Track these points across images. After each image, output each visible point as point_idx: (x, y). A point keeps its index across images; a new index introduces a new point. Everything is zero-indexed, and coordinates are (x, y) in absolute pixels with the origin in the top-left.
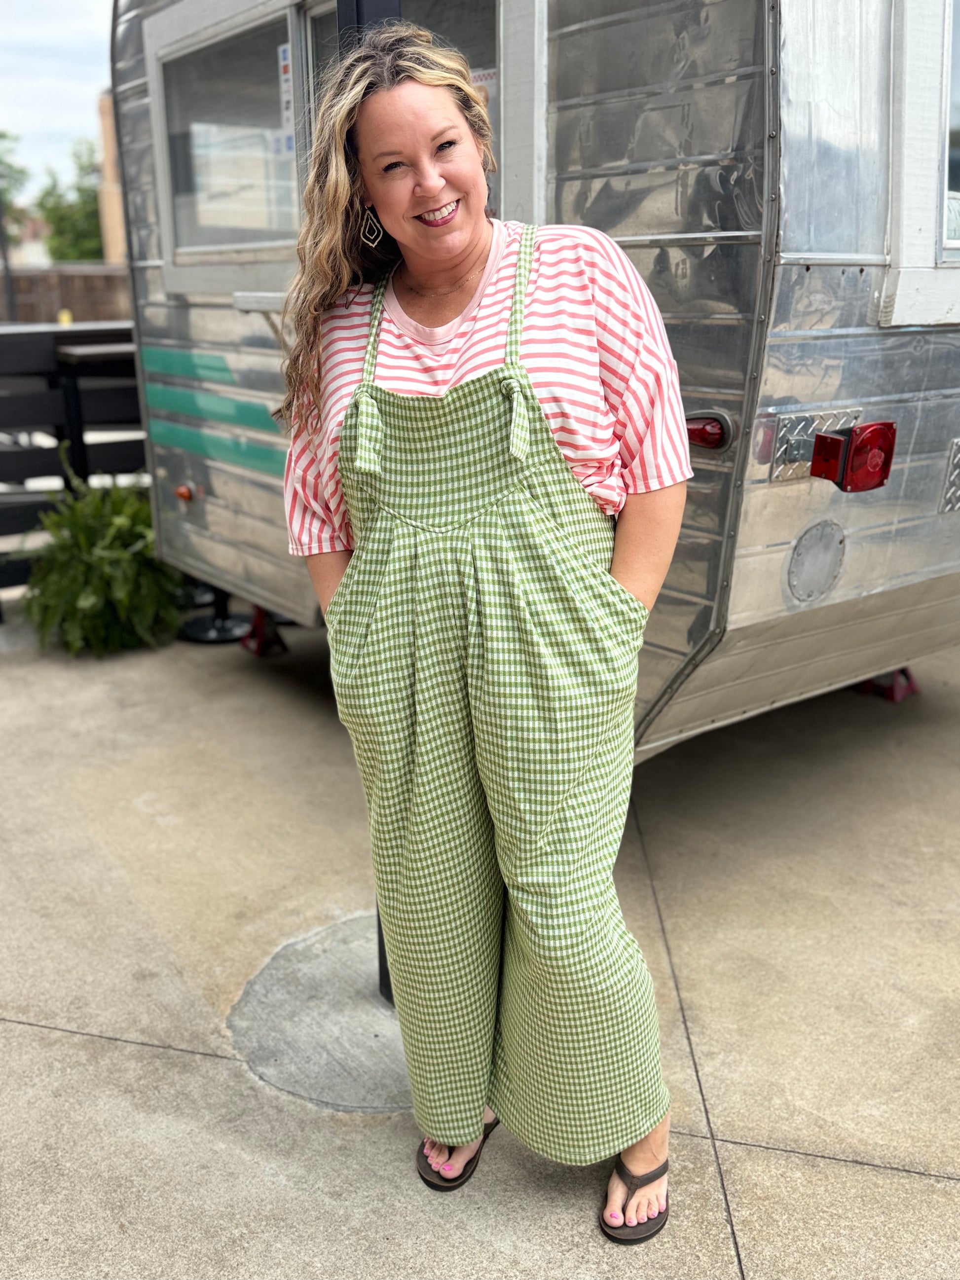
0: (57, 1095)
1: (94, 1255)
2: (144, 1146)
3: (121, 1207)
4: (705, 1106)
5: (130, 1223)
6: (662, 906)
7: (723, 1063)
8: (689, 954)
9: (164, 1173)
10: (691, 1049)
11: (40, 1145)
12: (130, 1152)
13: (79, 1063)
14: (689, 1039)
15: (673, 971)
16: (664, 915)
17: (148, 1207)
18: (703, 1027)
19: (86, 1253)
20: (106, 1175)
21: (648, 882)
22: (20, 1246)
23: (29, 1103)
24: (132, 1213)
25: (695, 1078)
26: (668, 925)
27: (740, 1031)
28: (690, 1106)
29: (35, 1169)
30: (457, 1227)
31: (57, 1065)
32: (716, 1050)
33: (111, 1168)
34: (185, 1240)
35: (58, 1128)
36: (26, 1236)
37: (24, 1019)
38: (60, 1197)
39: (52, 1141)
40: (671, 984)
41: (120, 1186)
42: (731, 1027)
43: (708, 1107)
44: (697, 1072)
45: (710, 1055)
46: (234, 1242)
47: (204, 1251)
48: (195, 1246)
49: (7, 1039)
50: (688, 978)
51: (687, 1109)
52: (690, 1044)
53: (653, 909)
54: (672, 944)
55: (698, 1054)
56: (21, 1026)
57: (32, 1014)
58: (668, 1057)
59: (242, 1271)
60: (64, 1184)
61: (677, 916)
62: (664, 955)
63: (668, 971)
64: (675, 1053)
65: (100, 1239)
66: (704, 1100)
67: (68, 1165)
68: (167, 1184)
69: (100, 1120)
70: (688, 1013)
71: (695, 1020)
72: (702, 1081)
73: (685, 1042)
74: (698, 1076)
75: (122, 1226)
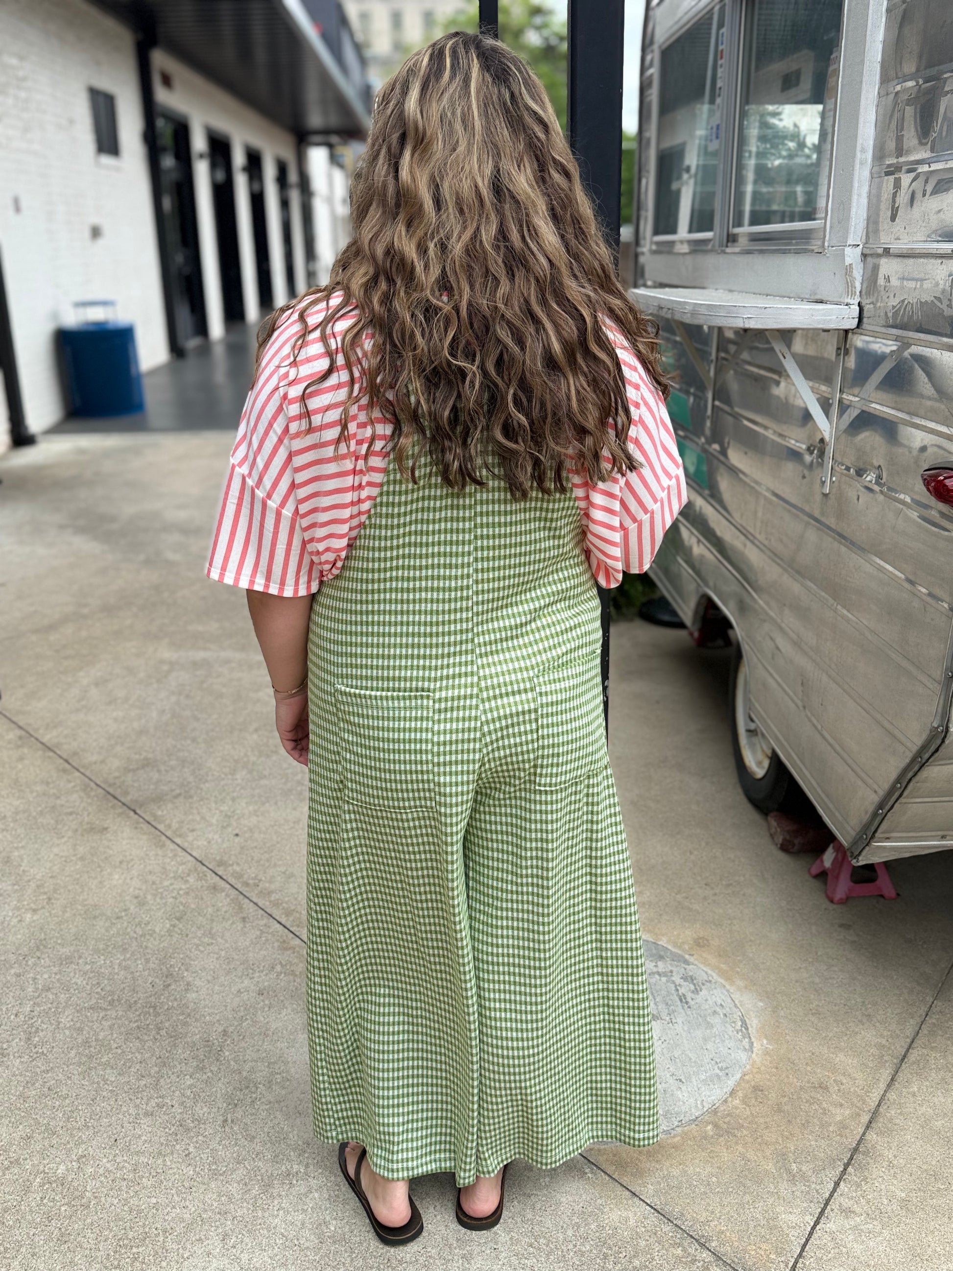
0: (260, 993)
1: (192, 1134)
2: (286, 1063)
3: (236, 1105)
4: (796, 1262)
5: (232, 1121)
6: (925, 1030)
7: (855, 1228)
8: (914, 1095)
9: (284, 1092)
10: (831, 1195)
11: (221, 1029)
12: (275, 1063)
13: (293, 973)
14: (837, 1184)
15: (879, 1105)
16: (918, 1042)
17: (252, 1114)
18: (865, 1179)
19: (188, 1130)
20: (244, 1074)
21: (929, 999)
22: (153, 1103)
23: (239, 991)
24: (239, 1112)
25: (809, 1229)
26: (913, 1056)
27: (904, 1203)
28: (779, 1254)
29: (205, 1046)
30: (463, 1257)
31: (278, 968)
32: (858, 1210)
33: (252, 1071)
34: (257, 1155)
35: (242, 1019)
36: (162, 1097)
37: (283, 921)
38: (205, 1077)
39: (231, 1029)
40: (865, 1118)
41: (247, 1087)
42: (898, 1193)
43: (799, 1265)
44: (817, 1223)
45: (847, 1212)
46: (288, 1175)
47: (263, 1171)
48: (260, 1164)
49: (262, 932)
50: (891, 1120)
51: (773, 1256)
52: (834, 1190)
53: (910, 1032)
54: (901, 1075)
55: (833, 1205)
56: (278, 925)
57: (291, 919)
58: (798, 1194)
59: (276, 1202)
60: (214, 1069)
61: (932, 1048)
62: (882, 1086)
63: (873, 1105)
64: (808, 1193)
65: (204, 1124)
66: (800, 1255)
67: (227, 1053)
68: (278, 1102)
69: (273, 1026)
70: (859, 1157)
71: (861, 1168)
72: (815, 1236)
73: (831, 1186)
74: (813, 1228)
75: (226, 1121)
